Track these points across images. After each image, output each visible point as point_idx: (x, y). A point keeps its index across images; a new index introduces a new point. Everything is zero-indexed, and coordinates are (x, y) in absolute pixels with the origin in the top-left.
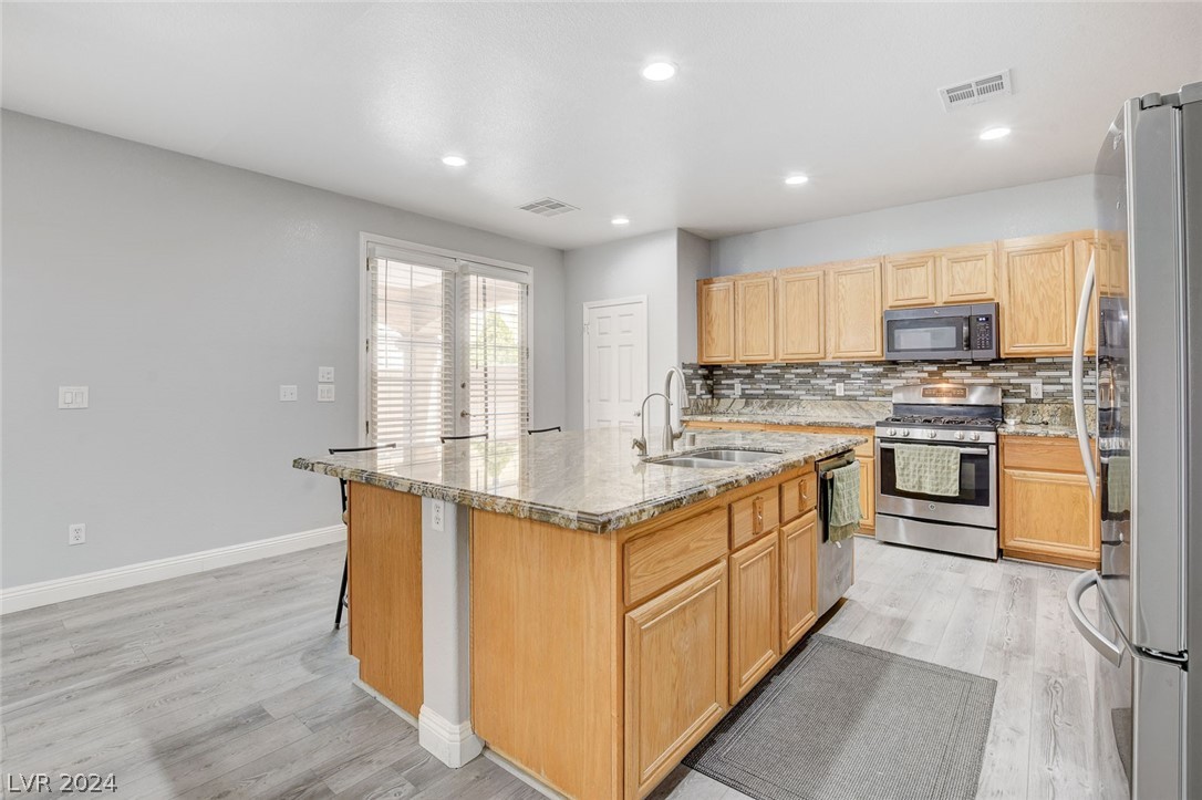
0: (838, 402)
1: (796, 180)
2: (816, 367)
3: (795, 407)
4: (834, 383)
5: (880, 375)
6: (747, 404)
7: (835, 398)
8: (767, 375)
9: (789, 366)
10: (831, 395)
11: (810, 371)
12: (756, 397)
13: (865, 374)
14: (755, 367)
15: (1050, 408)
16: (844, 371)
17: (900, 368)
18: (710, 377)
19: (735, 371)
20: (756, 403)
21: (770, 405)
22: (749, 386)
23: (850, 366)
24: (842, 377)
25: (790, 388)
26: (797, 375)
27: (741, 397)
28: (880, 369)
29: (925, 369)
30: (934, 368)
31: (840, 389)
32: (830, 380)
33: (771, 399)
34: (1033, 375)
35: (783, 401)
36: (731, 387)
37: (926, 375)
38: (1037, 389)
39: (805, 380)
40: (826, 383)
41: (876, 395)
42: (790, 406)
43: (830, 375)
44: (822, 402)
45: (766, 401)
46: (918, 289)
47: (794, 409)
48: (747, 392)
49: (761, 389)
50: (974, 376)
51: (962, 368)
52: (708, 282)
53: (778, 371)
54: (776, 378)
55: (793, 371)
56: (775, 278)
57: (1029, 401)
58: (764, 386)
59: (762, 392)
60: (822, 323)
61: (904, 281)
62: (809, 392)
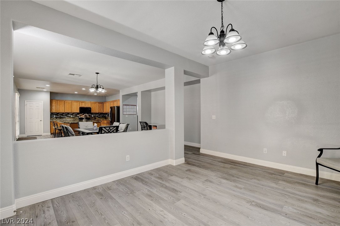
1: (76, 93)
2: (68, 113)
3: (65, 119)
6: (56, 119)
10: (70, 117)
13: (75, 114)
14: (58, 113)
18: (52, 114)
20: (58, 118)
21: (61, 119)
23: (73, 114)
24: (72, 115)
25: (64, 116)
31: (72, 116)
33: (61, 118)
35: (63, 118)
36: (53, 116)
38: (93, 116)
39: (66, 115)
40: (70, 115)
41: (76, 117)
46: (84, 105)
48: (56, 117)
49: (59, 116)
51: (86, 114)
52: (52, 100)
54: (61, 115)
55: (64, 114)
56: (65, 101)
60: (71, 107)
61: (82, 104)
62: (67, 117)
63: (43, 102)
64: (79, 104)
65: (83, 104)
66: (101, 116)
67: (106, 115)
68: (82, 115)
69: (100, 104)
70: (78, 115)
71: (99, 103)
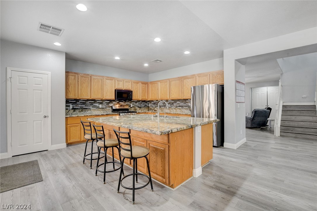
0: (100, 109)
1: (117, 58)
2: (94, 101)
3: (89, 111)
4: (99, 105)
5: (109, 103)
6: (74, 111)
7: (99, 108)
8: (81, 102)
9: (88, 100)
10: (98, 108)
11: (93, 102)
12: (77, 109)
13: (106, 103)
14: (77, 100)
15: (133, 108)
16: (101, 102)
17: (112, 101)
19: (70, 101)
20: (77, 111)
21: (82, 111)
22: (75, 106)
25: (88, 106)
26: (90, 103)
27: (72, 109)
28: (109, 102)
29: (117, 102)
30: (118, 102)
31: (100, 106)
32: (98, 104)
33: (82, 109)
34: (131, 103)
35: (86, 110)
36: (69, 106)
37: (117, 103)
39: (92, 104)
40: (97, 105)
41: (108, 107)
42: (88, 111)
43: (98, 103)
44: (96, 110)
45: (80, 110)
47: (89, 112)
48: (74, 107)
49: (79, 106)
50: (124, 103)
51: (122, 102)
53: (84, 101)
54: (84, 103)
55: (89, 102)
56: (91, 77)
57: (131, 107)
58: (80, 106)
59: (80, 107)
60: (102, 89)
61: (118, 84)
62: (93, 107)
63: (50, 73)
64: (115, 83)
65: (121, 83)
66: (143, 105)
67: (149, 104)
68: (116, 104)
69: (143, 85)
70: (111, 105)
71: (143, 83)
